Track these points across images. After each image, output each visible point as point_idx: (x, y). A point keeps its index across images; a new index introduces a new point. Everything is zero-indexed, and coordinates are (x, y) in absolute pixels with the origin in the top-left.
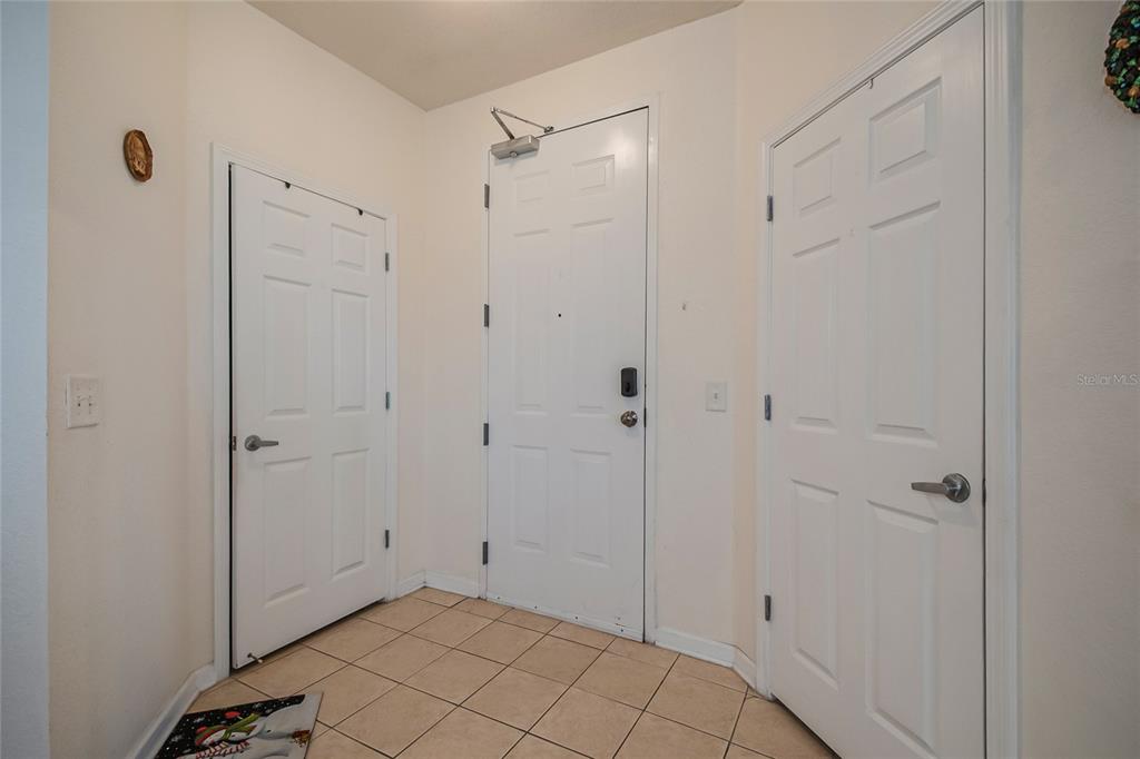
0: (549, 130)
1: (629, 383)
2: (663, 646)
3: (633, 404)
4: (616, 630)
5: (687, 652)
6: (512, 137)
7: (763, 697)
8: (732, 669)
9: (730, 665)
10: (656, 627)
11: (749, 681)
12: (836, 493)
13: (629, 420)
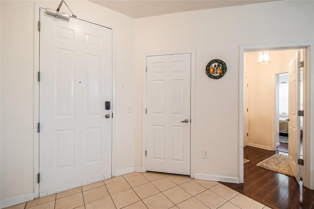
0: (74, 16)
1: (108, 106)
2: (118, 175)
3: (109, 112)
4: (103, 179)
5: (124, 174)
6: (58, 10)
7: (144, 173)
8: (134, 172)
9: (133, 171)
10: (115, 172)
11: (141, 172)
12: (164, 126)
13: (107, 117)
